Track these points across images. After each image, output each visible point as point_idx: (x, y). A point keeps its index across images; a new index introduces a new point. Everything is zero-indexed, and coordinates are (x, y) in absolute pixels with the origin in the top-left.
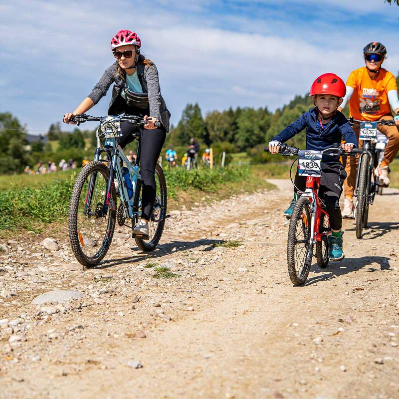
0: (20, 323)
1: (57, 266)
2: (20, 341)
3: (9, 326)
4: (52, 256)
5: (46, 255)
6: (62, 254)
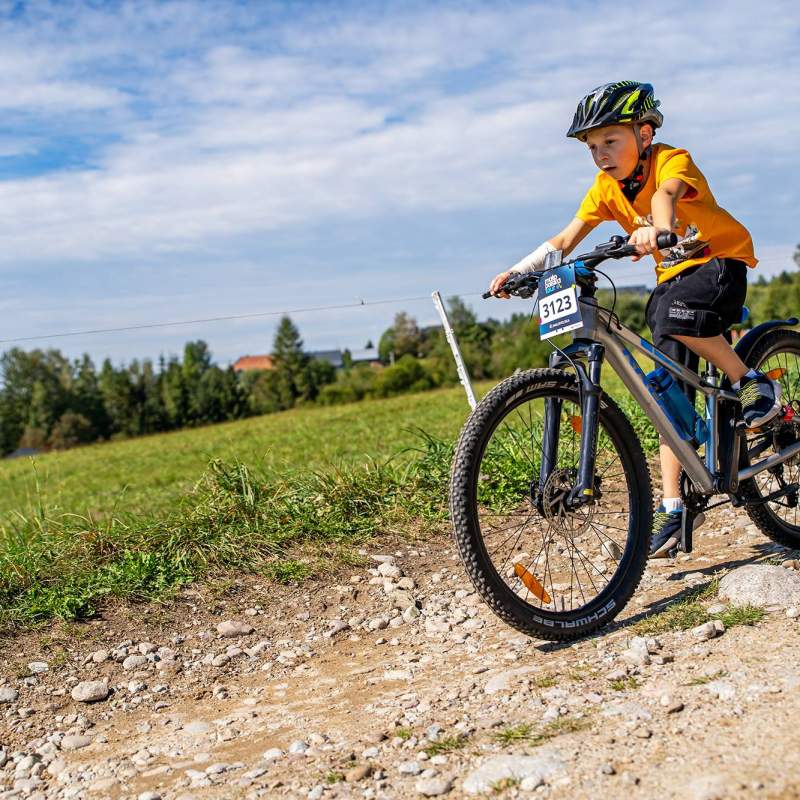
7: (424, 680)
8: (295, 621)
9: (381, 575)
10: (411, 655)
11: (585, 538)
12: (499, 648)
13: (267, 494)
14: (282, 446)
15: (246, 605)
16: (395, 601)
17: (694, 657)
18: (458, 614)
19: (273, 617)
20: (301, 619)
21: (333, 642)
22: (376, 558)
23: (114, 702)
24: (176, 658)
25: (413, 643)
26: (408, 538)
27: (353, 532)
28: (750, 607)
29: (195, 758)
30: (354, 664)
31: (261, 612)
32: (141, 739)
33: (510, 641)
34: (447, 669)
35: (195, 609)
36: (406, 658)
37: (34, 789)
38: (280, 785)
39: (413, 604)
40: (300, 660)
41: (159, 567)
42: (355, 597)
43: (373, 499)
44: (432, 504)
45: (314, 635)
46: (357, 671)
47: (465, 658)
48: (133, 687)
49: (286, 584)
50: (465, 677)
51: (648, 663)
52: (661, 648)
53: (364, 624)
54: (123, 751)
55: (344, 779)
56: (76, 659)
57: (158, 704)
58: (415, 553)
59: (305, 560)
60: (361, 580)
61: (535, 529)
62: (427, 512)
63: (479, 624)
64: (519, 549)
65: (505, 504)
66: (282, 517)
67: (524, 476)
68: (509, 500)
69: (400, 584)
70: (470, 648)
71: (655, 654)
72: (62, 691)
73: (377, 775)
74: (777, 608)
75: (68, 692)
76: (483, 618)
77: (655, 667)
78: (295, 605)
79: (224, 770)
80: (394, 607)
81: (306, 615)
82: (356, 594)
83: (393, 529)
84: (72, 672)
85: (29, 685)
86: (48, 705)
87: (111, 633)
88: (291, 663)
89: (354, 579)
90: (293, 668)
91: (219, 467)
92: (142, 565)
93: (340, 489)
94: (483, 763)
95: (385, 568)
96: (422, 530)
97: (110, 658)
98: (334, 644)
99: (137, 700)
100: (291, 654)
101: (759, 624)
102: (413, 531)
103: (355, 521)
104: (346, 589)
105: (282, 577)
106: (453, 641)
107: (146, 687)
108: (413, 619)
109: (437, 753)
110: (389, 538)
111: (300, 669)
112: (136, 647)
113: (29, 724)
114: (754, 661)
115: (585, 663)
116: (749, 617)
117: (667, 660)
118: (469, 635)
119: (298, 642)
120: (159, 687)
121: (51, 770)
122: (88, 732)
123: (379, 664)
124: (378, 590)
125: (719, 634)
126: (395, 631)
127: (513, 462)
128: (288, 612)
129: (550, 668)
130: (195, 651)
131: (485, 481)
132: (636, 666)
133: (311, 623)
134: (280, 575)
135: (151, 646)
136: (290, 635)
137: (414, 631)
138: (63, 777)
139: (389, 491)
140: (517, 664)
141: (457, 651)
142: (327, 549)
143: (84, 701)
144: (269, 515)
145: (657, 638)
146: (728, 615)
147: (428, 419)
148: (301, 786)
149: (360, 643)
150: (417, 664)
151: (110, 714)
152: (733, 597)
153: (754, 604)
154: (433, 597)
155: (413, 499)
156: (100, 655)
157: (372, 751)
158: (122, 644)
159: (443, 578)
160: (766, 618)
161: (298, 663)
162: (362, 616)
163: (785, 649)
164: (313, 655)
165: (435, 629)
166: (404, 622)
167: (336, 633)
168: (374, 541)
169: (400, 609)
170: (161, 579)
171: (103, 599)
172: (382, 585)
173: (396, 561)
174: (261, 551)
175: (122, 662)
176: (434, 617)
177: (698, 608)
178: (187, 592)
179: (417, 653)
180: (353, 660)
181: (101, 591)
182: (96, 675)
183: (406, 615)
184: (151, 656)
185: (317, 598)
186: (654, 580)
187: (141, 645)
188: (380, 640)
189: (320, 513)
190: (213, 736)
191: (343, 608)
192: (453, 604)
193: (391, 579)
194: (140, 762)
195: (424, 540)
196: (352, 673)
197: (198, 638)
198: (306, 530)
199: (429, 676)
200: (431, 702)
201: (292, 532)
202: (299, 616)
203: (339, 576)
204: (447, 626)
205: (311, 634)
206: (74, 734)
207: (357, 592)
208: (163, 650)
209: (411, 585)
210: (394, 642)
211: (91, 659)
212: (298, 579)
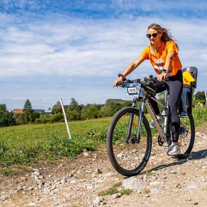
0: (202, 162)
1: (204, 142)
2: (206, 168)
3: (199, 163)
4: (201, 138)
5: (199, 138)
6: (204, 137)
7: (40, 206)
8: (8, 187)
9: (34, 174)
10: (38, 198)
11: (92, 167)
12: (62, 197)
13: (7, 149)
14: (21, 134)
16: (37, 182)
17: (112, 203)
18: (53, 187)
19: (2, 185)
20: (10, 186)
21: (17, 193)
22: (34, 169)
25: (40, 194)
26: (44, 164)
27: (29, 162)
28: (129, 189)
30: (21, 200)
33: (66, 196)
34: (46, 203)
36: (36, 199)
39: (42, 183)
40: (7, 198)
42: (26, 180)
43: (36, 153)
44: (52, 155)
45: (12, 191)
46: (22, 202)
47: (52, 200)
49: (7, 176)
50: (51, 206)
51: (99, 204)
52: (104, 200)
53: (27, 188)
58: (45, 169)
59: (14, 169)
60: (29, 176)
61: (79, 164)
62: (50, 158)
63: (58, 190)
64: (74, 169)
65: (72, 156)
66: (10, 156)
67: (78, 149)
68: (73, 155)
69: (39, 177)
70: (54, 197)
71: (102, 202)
74: (135, 190)
76: (60, 188)
77: (101, 206)
78: (9, 182)
80: (36, 184)
81: (11, 185)
82: (27, 180)
83: (40, 162)
88: (4, 199)
89: (27, 175)
90: (4, 201)
93: (27, 149)
95: (35, 173)
96: (48, 162)
98: (17, 194)
100: (4, 197)
101: (130, 194)
102: (46, 162)
103: (30, 159)
104: (24, 178)
105: (6, 174)
106: (50, 195)
108: (41, 188)
110: (39, 164)
111: (6, 201)
114: (126, 205)
115: (83, 203)
116: (128, 192)
117: (105, 204)
118: (55, 193)
119: (7, 193)
123: (28, 201)
124: (33, 179)
125: (119, 197)
126: (35, 191)
127: (76, 145)
128: (6, 184)
129: (74, 204)
131: (67, 150)
132: (96, 205)
133: (12, 187)
134: (6, 173)
136: (6, 191)
137: (40, 191)
139: (41, 151)
140: (66, 203)
141: (51, 198)
142: (20, 166)
144: (6, 156)
145: (104, 197)
146: (123, 191)
147: (61, 130)
149: (25, 194)
150: (39, 201)
152: (125, 186)
153: (130, 189)
154: (48, 182)
155: (47, 154)
159: (51, 176)
160: (132, 193)
161: (6, 199)
162: (27, 186)
163: (135, 202)
164: (10, 197)
165: (46, 191)
166: (38, 188)
167: (19, 191)
168: (34, 165)
169: (38, 184)
172: (34, 177)
173: (39, 171)
174: (2, 166)
176: (47, 187)
177: (116, 189)
179: (40, 198)
180: (21, 199)
183: (39, 186)
185: (15, 181)
186: (107, 180)
188: (30, 193)
189: (21, 156)
191: (22, 183)
192: (53, 184)
193: (37, 176)
195: (48, 165)
196: (20, 203)
198: (15, 161)
199: (41, 205)
201: (12, 161)
202: (9, 185)
203: (23, 174)
204: (50, 190)
205: (11, 191)
207: (27, 179)
209: (42, 178)
210: (34, 194)
212: (11, 175)
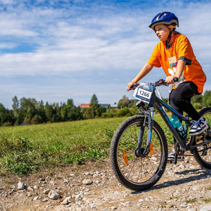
9: (152, 160)
15: (120, 164)
19: (127, 168)
20: (135, 169)
23: (94, 185)
24: (106, 175)
29: (120, 200)
31: (124, 166)
32: (104, 194)
35: (107, 164)
37: (81, 204)
38: (148, 207)
41: (97, 153)
42: (147, 165)
48: (97, 182)
49: (129, 160)
53: (151, 171)
54: (100, 197)
55: (165, 207)
56: (81, 174)
57: (105, 186)
58: (160, 155)
60: (147, 161)
69: (158, 162)
72: (80, 181)
73: (175, 207)
75: (81, 182)
79: (130, 203)
84: (81, 177)
85: (71, 179)
86: (77, 184)
87: (88, 168)
88: (135, 179)
91: (106, 129)
92: (93, 152)
94: (202, 206)
95: (153, 158)
97: (89, 174)
98: (145, 176)
99: (99, 185)
104: (144, 162)
106: (176, 177)
107: (100, 182)
109: (188, 203)
112: (95, 172)
113: (74, 188)
118: (181, 176)
119: (135, 174)
120: (104, 182)
121: (83, 199)
122: (89, 191)
124: (153, 163)
128: (131, 167)
130: (110, 174)
133: (137, 170)
135: (99, 172)
136: (133, 173)
137: (165, 174)
138: (88, 201)
140: (197, 184)
143: (86, 184)
148: (154, 208)
151: (93, 188)
156: (87, 173)
157: (169, 201)
158: (91, 171)
162: (150, 169)
164: (141, 178)
165: (171, 174)
167: (145, 173)
170: (98, 156)
171: (85, 160)
173: (155, 156)
175: (93, 175)
176: (169, 171)
178: (104, 160)
181: (84, 157)
182: (87, 178)
184: (100, 175)
185: (137, 164)
187: (96, 172)
190: (123, 195)
191: (145, 167)
192: (173, 168)
194: (106, 200)
197: (110, 172)
200: (179, 191)
205: (138, 173)
206: (86, 192)
207: (147, 163)
208: (102, 173)
211: (85, 174)
212: (132, 159)
